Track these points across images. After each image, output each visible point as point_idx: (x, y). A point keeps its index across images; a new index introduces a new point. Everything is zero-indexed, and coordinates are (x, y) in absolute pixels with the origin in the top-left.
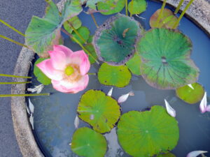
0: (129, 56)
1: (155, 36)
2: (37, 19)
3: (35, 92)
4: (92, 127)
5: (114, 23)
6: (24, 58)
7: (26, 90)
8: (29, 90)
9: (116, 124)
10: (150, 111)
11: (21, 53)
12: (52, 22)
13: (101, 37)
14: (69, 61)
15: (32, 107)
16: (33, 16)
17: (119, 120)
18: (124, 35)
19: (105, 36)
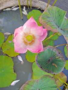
0: (41, 67)
1: (52, 85)
2: (64, 14)
3: (23, 11)
4: (5, 42)
5: (61, 59)
6: (42, 4)
7: (24, 6)
8: (24, 7)
9: (7, 55)
10: (13, 72)
11: (44, 3)
12: (62, 24)
13: (52, 51)
14: (37, 37)
15: (15, 9)
16: (66, 12)
17: (9, 56)
18: (53, 64)
19: (53, 53)
